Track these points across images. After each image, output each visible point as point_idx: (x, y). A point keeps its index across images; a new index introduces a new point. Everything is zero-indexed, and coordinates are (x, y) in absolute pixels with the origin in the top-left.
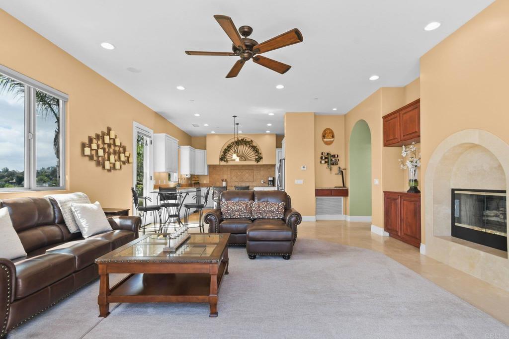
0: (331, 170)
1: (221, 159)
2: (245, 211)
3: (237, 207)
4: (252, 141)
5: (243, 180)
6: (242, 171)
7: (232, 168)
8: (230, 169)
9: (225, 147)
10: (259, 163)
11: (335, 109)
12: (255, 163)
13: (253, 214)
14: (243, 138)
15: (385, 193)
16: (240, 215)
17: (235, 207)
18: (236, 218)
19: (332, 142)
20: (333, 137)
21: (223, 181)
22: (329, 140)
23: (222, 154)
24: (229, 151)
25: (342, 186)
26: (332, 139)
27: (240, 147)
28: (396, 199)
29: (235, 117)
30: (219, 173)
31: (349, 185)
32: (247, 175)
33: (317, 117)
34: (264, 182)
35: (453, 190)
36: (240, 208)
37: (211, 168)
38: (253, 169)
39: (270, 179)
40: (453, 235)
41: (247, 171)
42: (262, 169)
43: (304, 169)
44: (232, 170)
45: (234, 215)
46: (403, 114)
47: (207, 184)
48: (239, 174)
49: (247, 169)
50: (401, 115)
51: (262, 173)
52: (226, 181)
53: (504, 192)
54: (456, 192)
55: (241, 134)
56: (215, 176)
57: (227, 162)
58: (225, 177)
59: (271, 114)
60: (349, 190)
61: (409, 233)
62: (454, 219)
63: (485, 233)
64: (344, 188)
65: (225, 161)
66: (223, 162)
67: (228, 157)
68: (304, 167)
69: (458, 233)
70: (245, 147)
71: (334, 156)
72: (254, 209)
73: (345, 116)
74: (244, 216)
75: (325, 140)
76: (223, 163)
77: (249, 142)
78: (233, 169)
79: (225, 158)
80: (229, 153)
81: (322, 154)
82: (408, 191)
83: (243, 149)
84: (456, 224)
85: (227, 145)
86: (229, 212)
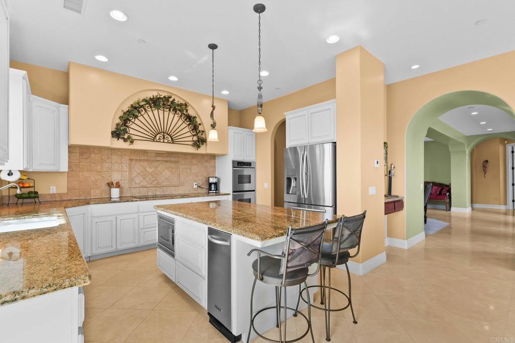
1: (117, 134)
4: (186, 105)
7: (133, 157)
9: (126, 108)
10: (198, 151)
12: (191, 150)
23: (118, 121)
24: (135, 117)
27: (161, 112)
30: (99, 168)
32: (167, 173)
34: (199, 187)
38: (177, 162)
39: (211, 180)
41: (168, 165)
42: (194, 161)
44: (133, 163)
47: (60, 195)
48: (150, 170)
51: (195, 169)
56: (86, 174)
57: (132, 142)
65: (125, 140)
66: (121, 141)
67: (132, 131)
68: (377, 162)
76: (120, 144)
77: (181, 105)
78: (137, 160)
79: (125, 131)
80: (137, 121)
83: (172, 120)
85: (132, 102)
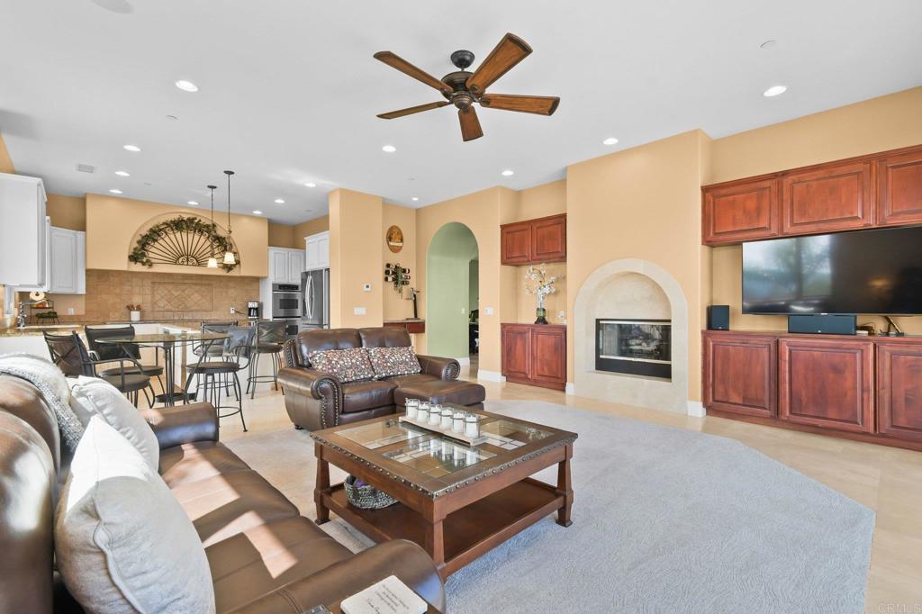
0: (400, 292)
1: (134, 258)
2: (363, 367)
3: (347, 361)
4: (214, 226)
5: (186, 307)
6: (184, 287)
8: (149, 281)
9: (145, 232)
10: (232, 273)
11: (415, 199)
13: (378, 369)
14: (191, 216)
15: (503, 326)
16: (355, 375)
17: (343, 360)
18: (348, 382)
19: (401, 247)
20: (402, 240)
21: (130, 308)
22: (397, 244)
23: (136, 245)
24: (155, 241)
25: (413, 316)
26: (401, 244)
27: (184, 235)
28: (525, 333)
29: (230, 173)
30: (118, 290)
31: (424, 315)
32: (196, 297)
33: (387, 205)
34: (237, 312)
35: (598, 321)
36: (354, 361)
37: (97, 277)
38: (209, 285)
39: (251, 305)
40: (597, 369)
41: (197, 288)
42: (231, 284)
43: (368, 289)
44: (156, 286)
45: (345, 377)
46: (538, 228)
48: (176, 294)
49: (196, 284)
50: (535, 228)
51: (233, 292)
52: (139, 308)
53: (670, 321)
54: (601, 322)
55: (192, 206)
56: (104, 296)
57: (151, 265)
58: (136, 300)
59: (311, 185)
60: (426, 324)
61: (547, 373)
62: (598, 351)
63: (631, 361)
64: (416, 321)
65: (143, 263)
66: (139, 264)
67: (151, 255)
68: (368, 287)
69: (602, 365)
70: (197, 237)
71: (404, 271)
72: (375, 360)
73: (418, 211)
74: (362, 377)
75: (391, 244)
76: (138, 267)
77: (208, 226)
78: (160, 283)
79: (143, 255)
80: (156, 244)
81: (388, 265)
82: (536, 323)
84: (601, 357)
85: (150, 226)
86: (335, 370)
